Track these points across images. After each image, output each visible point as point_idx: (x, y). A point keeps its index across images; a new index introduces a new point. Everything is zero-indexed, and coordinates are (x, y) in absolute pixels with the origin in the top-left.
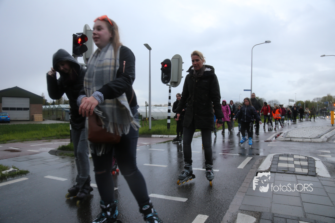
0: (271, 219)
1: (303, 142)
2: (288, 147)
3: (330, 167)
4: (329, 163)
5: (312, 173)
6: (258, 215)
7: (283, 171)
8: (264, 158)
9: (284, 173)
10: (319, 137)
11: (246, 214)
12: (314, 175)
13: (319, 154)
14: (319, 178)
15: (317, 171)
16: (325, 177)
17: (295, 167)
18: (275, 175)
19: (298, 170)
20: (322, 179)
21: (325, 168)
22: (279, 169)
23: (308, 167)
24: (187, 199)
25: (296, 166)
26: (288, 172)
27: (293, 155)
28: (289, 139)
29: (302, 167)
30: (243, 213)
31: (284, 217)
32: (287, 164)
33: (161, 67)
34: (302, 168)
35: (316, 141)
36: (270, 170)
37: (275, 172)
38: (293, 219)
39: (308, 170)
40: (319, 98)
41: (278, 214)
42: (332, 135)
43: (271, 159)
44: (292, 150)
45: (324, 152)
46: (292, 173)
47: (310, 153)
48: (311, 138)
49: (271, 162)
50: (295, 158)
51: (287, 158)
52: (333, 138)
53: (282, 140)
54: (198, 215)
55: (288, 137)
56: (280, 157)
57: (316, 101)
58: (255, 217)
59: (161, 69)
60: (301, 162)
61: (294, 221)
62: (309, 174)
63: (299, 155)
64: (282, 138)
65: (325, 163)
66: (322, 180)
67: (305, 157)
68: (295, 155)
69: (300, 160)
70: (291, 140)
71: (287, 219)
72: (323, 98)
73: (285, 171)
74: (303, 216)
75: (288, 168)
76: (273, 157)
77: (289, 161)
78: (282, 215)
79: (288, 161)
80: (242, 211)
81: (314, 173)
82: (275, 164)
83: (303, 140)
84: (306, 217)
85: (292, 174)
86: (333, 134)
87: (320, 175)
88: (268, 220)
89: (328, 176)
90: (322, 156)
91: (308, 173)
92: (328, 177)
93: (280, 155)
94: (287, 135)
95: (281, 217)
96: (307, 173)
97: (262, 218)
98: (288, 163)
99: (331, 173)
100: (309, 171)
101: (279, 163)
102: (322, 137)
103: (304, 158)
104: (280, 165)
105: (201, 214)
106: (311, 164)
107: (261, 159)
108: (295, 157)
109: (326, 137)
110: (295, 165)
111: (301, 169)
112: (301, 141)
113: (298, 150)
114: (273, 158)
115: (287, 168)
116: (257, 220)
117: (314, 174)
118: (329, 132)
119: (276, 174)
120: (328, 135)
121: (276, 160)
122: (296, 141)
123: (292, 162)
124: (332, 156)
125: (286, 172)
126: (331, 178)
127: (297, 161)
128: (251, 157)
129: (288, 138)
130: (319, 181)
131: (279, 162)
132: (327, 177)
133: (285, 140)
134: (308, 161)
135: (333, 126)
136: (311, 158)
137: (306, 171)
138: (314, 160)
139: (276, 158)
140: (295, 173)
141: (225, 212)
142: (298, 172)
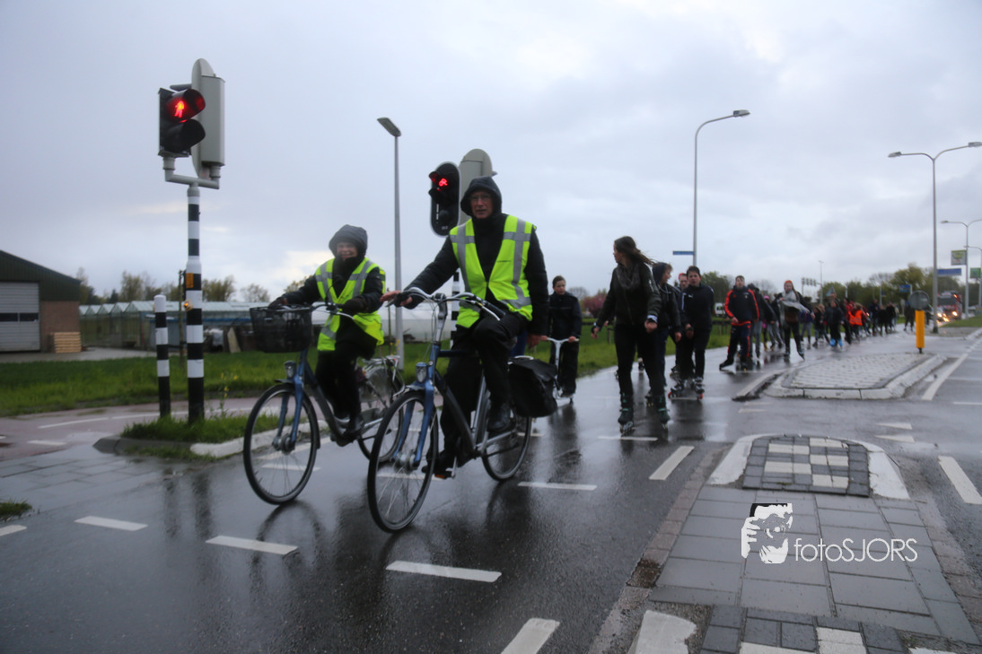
0: (738, 625)
1: (838, 399)
2: (797, 415)
3: (908, 471)
4: (907, 457)
5: (860, 488)
6: (703, 615)
7: (779, 483)
8: (726, 447)
9: (783, 490)
10: (882, 385)
11: (670, 613)
12: (866, 494)
13: (882, 434)
14: (879, 502)
15: (874, 481)
16: (894, 499)
17: (812, 472)
18: (756, 495)
19: (822, 481)
20: (886, 503)
21: (894, 473)
22: (769, 480)
23: (847, 472)
24: (499, 574)
25: (816, 469)
26: (792, 487)
27: (808, 438)
28: (800, 392)
29: (831, 471)
30: (661, 611)
31: (776, 618)
32: (790, 464)
33: (429, 188)
34: (832, 475)
35: (874, 397)
36: (742, 482)
37: (756, 489)
38: (800, 623)
39: (847, 479)
40: (886, 275)
41: (760, 610)
42: (916, 379)
43: (746, 449)
44: (807, 422)
45: (893, 428)
46: (804, 488)
47: (856, 430)
48: (859, 389)
49: (745, 459)
50: (814, 447)
51: (791, 447)
52: (920, 387)
53: (780, 395)
54: (531, 621)
55: (797, 385)
56: (771, 445)
57: (878, 284)
58: (692, 620)
59: (430, 193)
60: (829, 457)
61: (802, 627)
62: (852, 491)
63: (826, 438)
64: (780, 390)
65: (897, 458)
66: (886, 508)
67: (843, 441)
68: (814, 437)
69: (826, 451)
70: (806, 393)
71: (784, 624)
72: (897, 274)
73: (783, 484)
74: (828, 614)
75: (793, 475)
76: (751, 445)
77: (798, 455)
78: (769, 611)
79: (793, 455)
80: (658, 604)
81: (866, 488)
82: (758, 466)
83: (838, 394)
84: (836, 616)
85: (805, 492)
86: (921, 377)
87: (882, 494)
88: (730, 627)
89: (903, 494)
90: (889, 440)
91: (848, 487)
92: (902, 498)
93: (772, 440)
94: (794, 381)
95: (769, 618)
96: (847, 490)
97: (712, 622)
98: (793, 461)
99: (912, 487)
100: (850, 482)
101: (768, 463)
102: (892, 386)
103: (838, 445)
105: (538, 617)
106: (858, 461)
107: (720, 450)
108: (814, 442)
109: (901, 385)
110: (812, 465)
111: (829, 477)
112: (832, 396)
113: (823, 424)
114: (753, 446)
115: (790, 476)
116: (698, 631)
117: (863, 490)
118: (910, 369)
119: (760, 493)
120: (908, 378)
121: (759, 454)
122: (819, 398)
123: (806, 459)
124: (916, 439)
125: (787, 487)
126: (910, 501)
127: (819, 454)
128: (691, 445)
129: (796, 388)
130: (876, 510)
131: (768, 458)
132: (900, 500)
133: (789, 394)
134: (848, 453)
135: (921, 352)
136: (857, 445)
137: (842, 482)
138: (866, 452)
139: (761, 447)
140: (811, 489)
141: (606, 610)
142: (821, 487)
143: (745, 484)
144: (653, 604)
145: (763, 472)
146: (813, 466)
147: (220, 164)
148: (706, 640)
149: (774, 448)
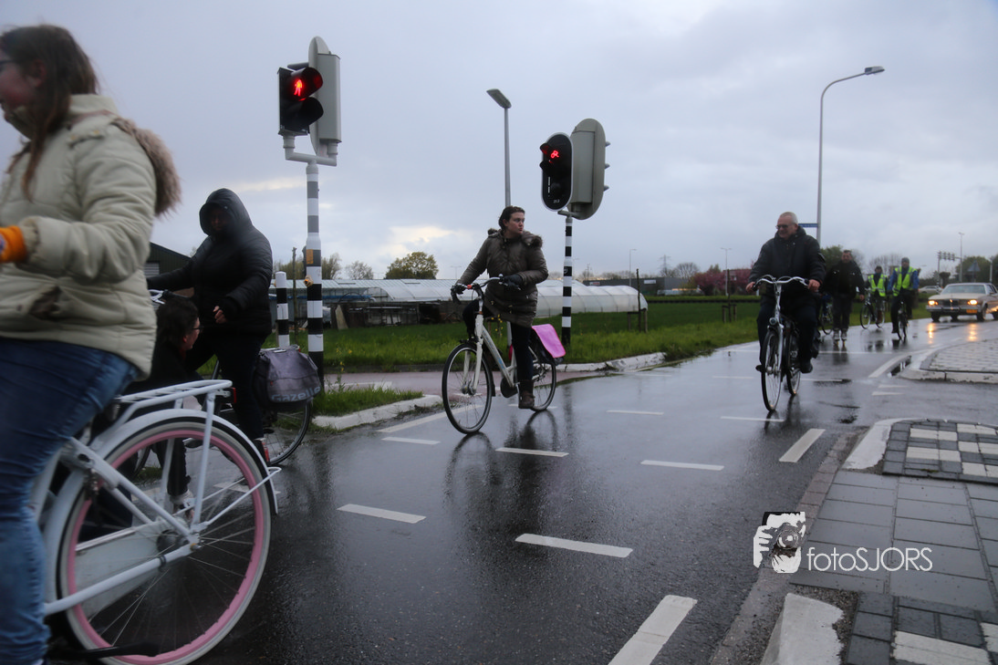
0: (890, 614)
1: (987, 384)
2: (938, 400)
6: (849, 600)
7: (923, 470)
8: (863, 431)
9: (928, 477)
11: (812, 597)
17: (962, 461)
18: (898, 482)
19: (972, 469)
22: (912, 466)
24: (631, 550)
25: (966, 457)
26: (939, 475)
27: (956, 424)
28: (942, 375)
29: (985, 459)
30: (803, 594)
31: (932, 610)
32: (936, 451)
33: (540, 160)
34: (985, 464)
36: (882, 468)
37: (898, 475)
38: (960, 617)
41: (913, 600)
43: (884, 434)
44: (950, 408)
46: (953, 476)
49: (884, 444)
50: (962, 433)
51: (936, 432)
53: (918, 377)
54: (667, 597)
55: (937, 368)
56: (912, 430)
58: (838, 606)
59: (542, 165)
60: (981, 444)
61: (963, 620)
63: (976, 424)
64: (917, 372)
67: (996, 428)
68: (962, 423)
69: (978, 438)
70: (948, 377)
71: (942, 616)
73: (929, 471)
74: (992, 608)
75: (940, 463)
76: (890, 429)
77: (944, 441)
78: (923, 601)
79: (938, 441)
80: (799, 587)
82: (899, 451)
83: (988, 378)
85: (954, 480)
88: (881, 615)
94: (933, 364)
95: (922, 608)
97: (862, 607)
98: (939, 449)
101: (910, 449)
103: (992, 432)
104: (914, 453)
105: (675, 594)
107: (853, 434)
108: (961, 428)
111: (982, 466)
112: (978, 380)
113: (970, 409)
114: (892, 431)
115: (936, 463)
116: (845, 616)
119: (903, 480)
121: (900, 438)
122: (963, 382)
123: (954, 446)
125: (933, 475)
127: (969, 441)
128: (822, 428)
129: (937, 371)
131: (910, 444)
133: (928, 377)
139: (901, 431)
140: (962, 477)
141: (745, 591)
142: (973, 476)
143: (886, 470)
144: (794, 587)
145: (905, 459)
146: (962, 454)
147: (337, 141)
148: (856, 626)
149: (916, 433)
